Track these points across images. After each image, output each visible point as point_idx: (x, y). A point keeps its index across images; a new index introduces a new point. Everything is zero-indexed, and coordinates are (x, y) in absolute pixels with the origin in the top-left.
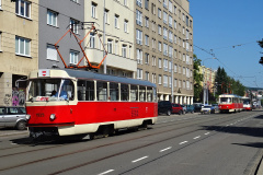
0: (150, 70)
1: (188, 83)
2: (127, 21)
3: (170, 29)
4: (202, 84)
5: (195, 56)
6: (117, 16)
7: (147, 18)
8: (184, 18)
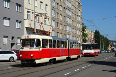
0: (59, 31)
1: (79, 38)
2: (47, 5)
3: (70, 10)
4: (87, 39)
5: (83, 24)
6: (42, 2)
7: (58, 4)
8: (77, 4)
